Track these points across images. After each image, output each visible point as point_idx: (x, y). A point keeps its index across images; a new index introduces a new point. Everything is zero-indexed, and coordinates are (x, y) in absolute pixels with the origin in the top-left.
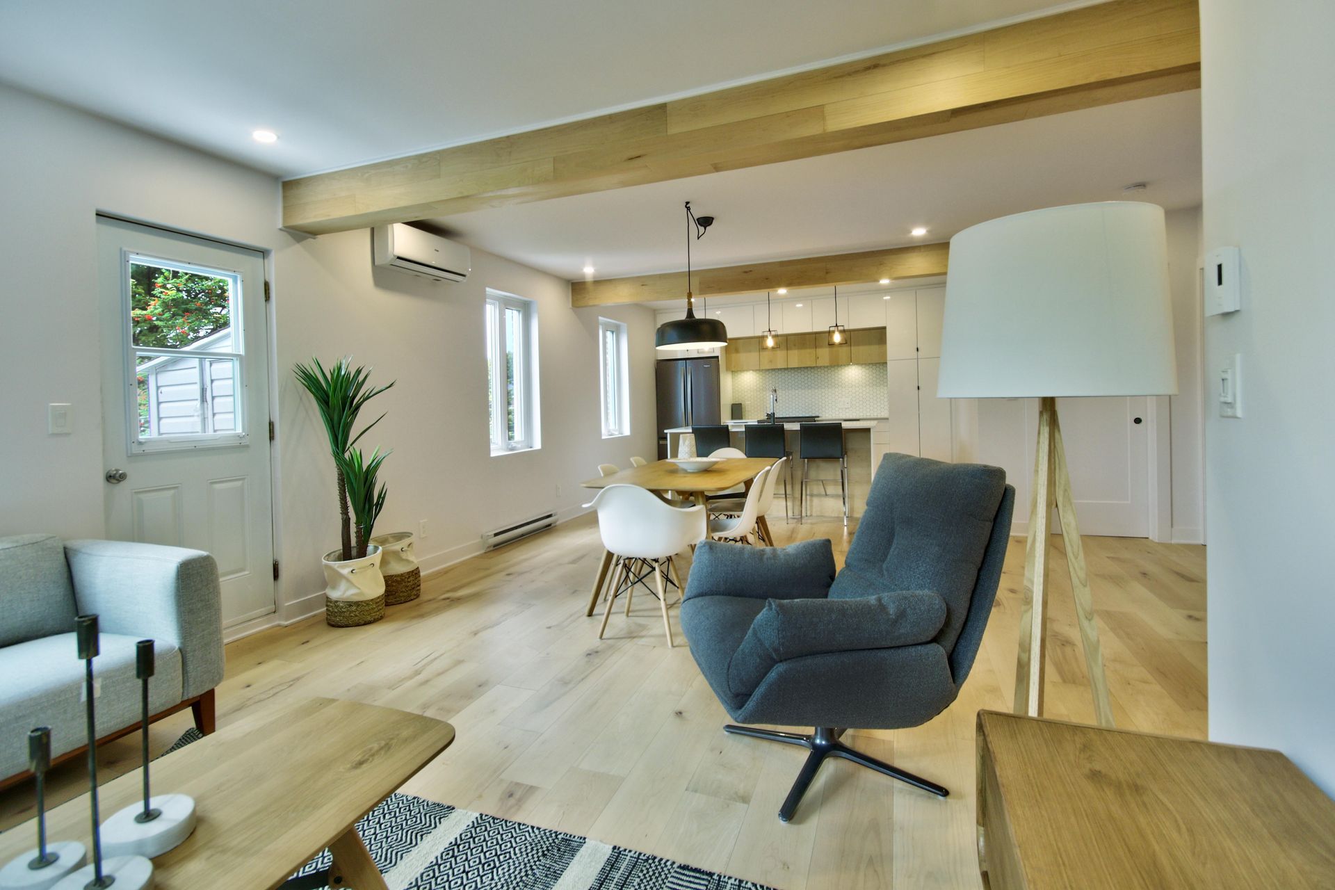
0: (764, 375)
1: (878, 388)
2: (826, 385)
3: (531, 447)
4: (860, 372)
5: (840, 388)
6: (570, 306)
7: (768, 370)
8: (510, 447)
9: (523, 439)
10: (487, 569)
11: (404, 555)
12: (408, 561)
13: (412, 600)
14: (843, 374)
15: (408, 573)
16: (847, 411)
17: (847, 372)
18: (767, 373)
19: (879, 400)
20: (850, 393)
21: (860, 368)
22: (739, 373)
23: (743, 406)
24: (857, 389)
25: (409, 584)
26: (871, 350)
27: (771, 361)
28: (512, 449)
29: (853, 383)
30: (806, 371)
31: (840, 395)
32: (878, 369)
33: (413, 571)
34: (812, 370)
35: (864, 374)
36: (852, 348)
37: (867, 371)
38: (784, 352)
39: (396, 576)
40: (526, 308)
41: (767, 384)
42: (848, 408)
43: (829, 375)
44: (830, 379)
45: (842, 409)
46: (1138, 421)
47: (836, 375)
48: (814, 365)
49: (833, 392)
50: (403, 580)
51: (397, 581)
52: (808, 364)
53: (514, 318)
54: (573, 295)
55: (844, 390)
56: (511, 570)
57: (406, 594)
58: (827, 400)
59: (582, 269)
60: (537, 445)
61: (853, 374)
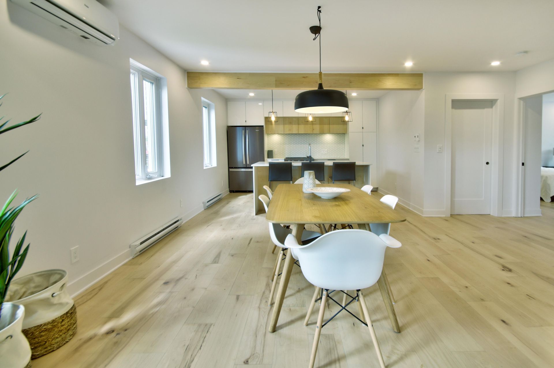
0: (284, 136)
1: (340, 145)
2: (316, 142)
3: (162, 176)
4: (332, 137)
5: (322, 144)
6: (187, 86)
7: (289, 134)
8: (148, 177)
9: (157, 171)
10: (142, 279)
11: (55, 301)
12: (61, 304)
13: (67, 342)
14: (324, 138)
15: (62, 317)
16: (325, 155)
17: (325, 137)
18: (286, 136)
19: (340, 150)
20: (327, 147)
21: (332, 135)
22: (271, 135)
23: (273, 152)
24: (330, 145)
25: (62, 328)
26: (338, 128)
27: (290, 130)
28: (150, 179)
29: (329, 142)
30: (306, 135)
31: (322, 148)
32: (340, 136)
33: (67, 313)
34: (309, 135)
35: (333, 138)
36: (330, 126)
37: (335, 137)
38: (297, 126)
39: (45, 324)
40: (157, 82)
41: (286, 141)
42: (326, 154)
43: (317, 138)
44: (317, 140)
45: (323, 154)
46: (487, 163)
47: (320, 138)
48: (312, 133)
49: (319, 146)
50: (55, 326)
51: (46, 330)
52: (309, 132)
53: (148, 88)
54: (188, 80)
55: (324, 145)
56: (166, 277)
57: (59, 339)
58: (316, 150)
59: (200, 62)
60: (167, 174)
61: (328, 138)
